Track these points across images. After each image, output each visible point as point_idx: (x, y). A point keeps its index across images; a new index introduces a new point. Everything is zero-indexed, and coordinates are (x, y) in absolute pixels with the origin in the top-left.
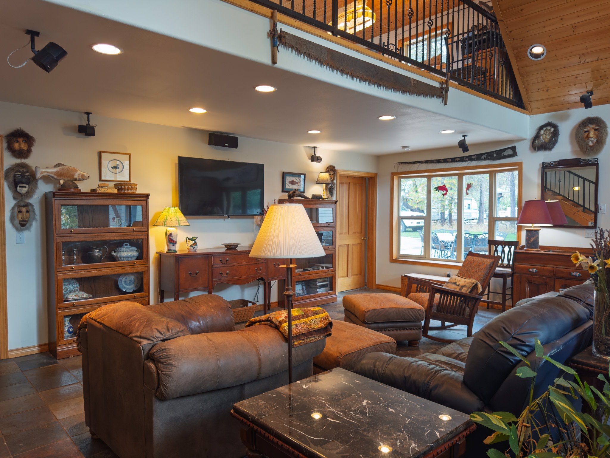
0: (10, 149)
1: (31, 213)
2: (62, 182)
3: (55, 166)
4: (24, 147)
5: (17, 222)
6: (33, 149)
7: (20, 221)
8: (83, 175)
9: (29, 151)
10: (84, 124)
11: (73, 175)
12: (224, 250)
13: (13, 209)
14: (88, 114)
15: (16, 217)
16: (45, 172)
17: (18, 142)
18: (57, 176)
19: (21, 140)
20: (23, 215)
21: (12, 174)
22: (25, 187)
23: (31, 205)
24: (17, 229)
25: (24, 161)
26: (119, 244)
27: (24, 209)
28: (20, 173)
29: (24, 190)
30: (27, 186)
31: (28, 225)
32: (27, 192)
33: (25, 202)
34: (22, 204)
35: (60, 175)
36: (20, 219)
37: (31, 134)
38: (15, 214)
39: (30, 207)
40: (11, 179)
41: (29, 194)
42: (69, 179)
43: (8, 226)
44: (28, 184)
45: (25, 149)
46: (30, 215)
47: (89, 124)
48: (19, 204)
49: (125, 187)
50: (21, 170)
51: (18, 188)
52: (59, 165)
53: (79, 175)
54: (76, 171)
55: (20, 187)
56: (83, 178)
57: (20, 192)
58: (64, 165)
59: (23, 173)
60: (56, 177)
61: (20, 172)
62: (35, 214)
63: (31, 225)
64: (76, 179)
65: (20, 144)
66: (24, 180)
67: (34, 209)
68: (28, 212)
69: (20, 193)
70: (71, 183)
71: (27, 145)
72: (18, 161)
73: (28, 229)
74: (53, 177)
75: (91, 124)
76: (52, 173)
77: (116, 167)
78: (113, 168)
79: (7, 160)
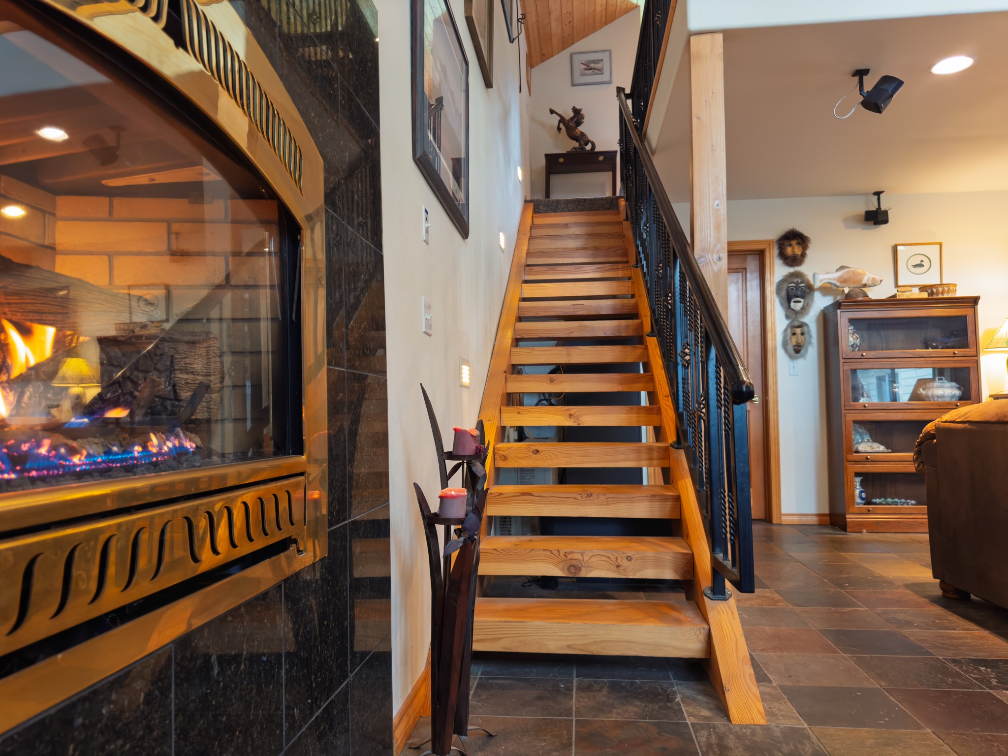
0: (783, 256)
1: (807, 336)
2: (847, 290)
3: (837, 271)
4: (798, 251)
5: (790, 348)
6: (808, 252)
7: (794, 346)
8: (874, 279)
9: (803, 255)
10: (873, 208)
11: (861, 280)
13: (786, 331)
14: (878, 194)
15: (789, 341)
16: (825, 279)
17: (791, 245)
18: (841, 282)
19: (794, 243)
20: (798, 338)
21: (785, 286)
22: (799, 302)
23: (806, 325)
24: (791, 357)
25: (797, 269)
27: (798, 331)
28: (794, 285)
29: (797, 306)
30: (802, 300)
31: (803, 351)
32: (803, 308)
33: (800, 322)
34: (797, 324)
35: (844, 281)
36: (795, 344)
37: (806, 234)
38: (788, 338)
39: (805, 329)
40: (784, 293)
41: (804, 310)
42: (855, 285)
43: (781, 353)
44: (803, 297)
45: (799, 253)
46: (805, 339)
47: (879, 208)
48: (793, 325)
49: (937, 291)
50: (795, 280)
51: (792, 304)
52: (842, 268)
53: (868, 281)
54: (864, 274)
55: (795, 302)
56: (874, 284)
57: (795, 308)
58: (848, 267)
59: (797, 283)
60: (838, 284)
61: (793, 283)
62: (811, 336)
63: (806, 351)
64: (865, 286)
65: (793, 248)
66: (799, 293)
67: (809, 331)
68: (802, 334)
69: (794, 310)
70: (859, 290)
71: (801, 248)
72: (791, 270)
73: (803, 356)
74: (835, 285)
75: (883, 208)
76: (834, 279)
77: (920, 265)
78: (915, 266)
79: (778, 271)
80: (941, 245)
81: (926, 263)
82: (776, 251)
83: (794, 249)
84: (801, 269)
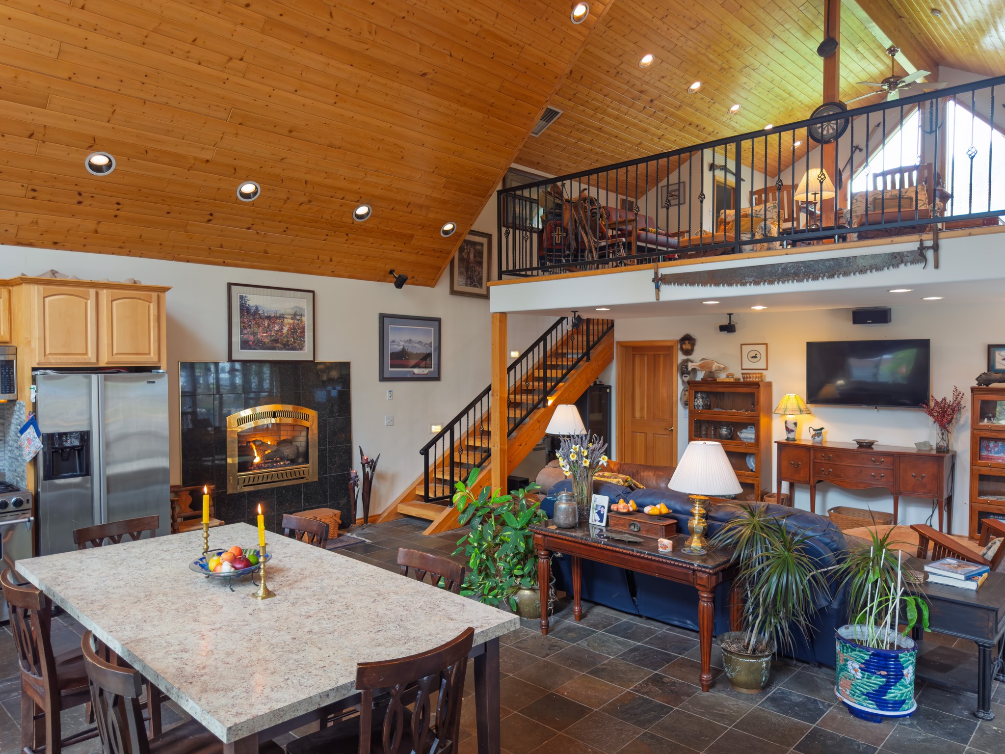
0: (682, 349)
2: (704, 373)
3: (700, 361)
5: (683, 402)
6: (696, 348)
8: (719, 367)
9: (693, 349)
10: (726, 323)
11: (712, 367)
12: (855, 446)
13: (682, 393)
14: (730, 314)
15: (683, 399)
16: (692, 365)
17: (686, 344)
18: (701, 368)
19: (687, 342)
20: (686, 397)
21: (680, 367)
24: (684, 407)
26: (744, 426)
27: (687, 393)
29: (687, 379)
30: (688, 376)
35: (703, 367)
37: (695, 337)
38: (683, 396)
40: (680, 371)
42: (709, 370)
43: (680, 405)
44: (689, 374)
45: (690, 348)
47: (730, 323)
48: (685, 389)
49: (749, 376)
50: (686, 364)
52: (703, 359)
53: (716, 367)
54: (713, 363)
55: (685, 377)
56: (720, 370)
58: (706, 359)
61: (685, 366)
64: (713, 370)
66: (687, 372)
69: (685, 381)
71: (692, 345)
72: (685, 357)
75: (732, 323)
76: (697, 366)
77: (755, 357)
78: (753, 357)
79: (681, 357)
80: (766, 344)
81: (758, 356)
82: (679, 347)
83: (687, 346)
84: (690, 357)
